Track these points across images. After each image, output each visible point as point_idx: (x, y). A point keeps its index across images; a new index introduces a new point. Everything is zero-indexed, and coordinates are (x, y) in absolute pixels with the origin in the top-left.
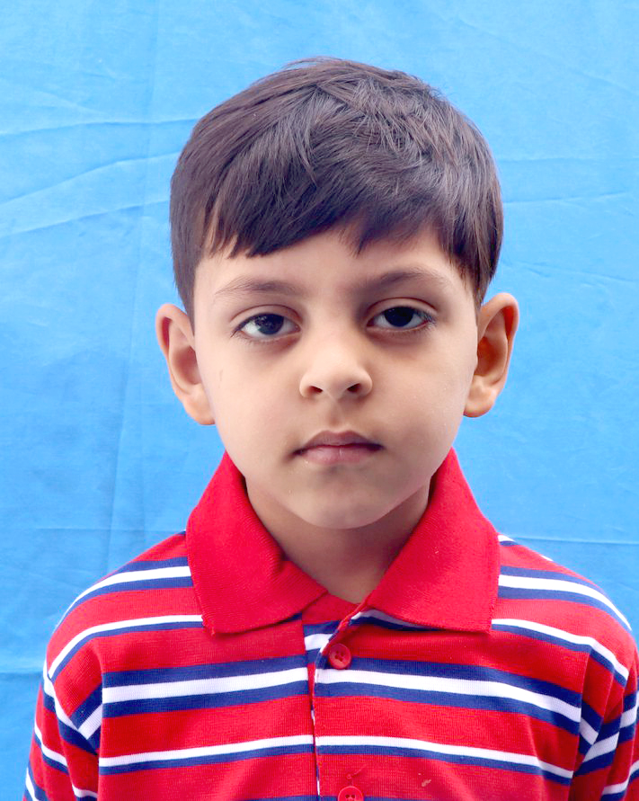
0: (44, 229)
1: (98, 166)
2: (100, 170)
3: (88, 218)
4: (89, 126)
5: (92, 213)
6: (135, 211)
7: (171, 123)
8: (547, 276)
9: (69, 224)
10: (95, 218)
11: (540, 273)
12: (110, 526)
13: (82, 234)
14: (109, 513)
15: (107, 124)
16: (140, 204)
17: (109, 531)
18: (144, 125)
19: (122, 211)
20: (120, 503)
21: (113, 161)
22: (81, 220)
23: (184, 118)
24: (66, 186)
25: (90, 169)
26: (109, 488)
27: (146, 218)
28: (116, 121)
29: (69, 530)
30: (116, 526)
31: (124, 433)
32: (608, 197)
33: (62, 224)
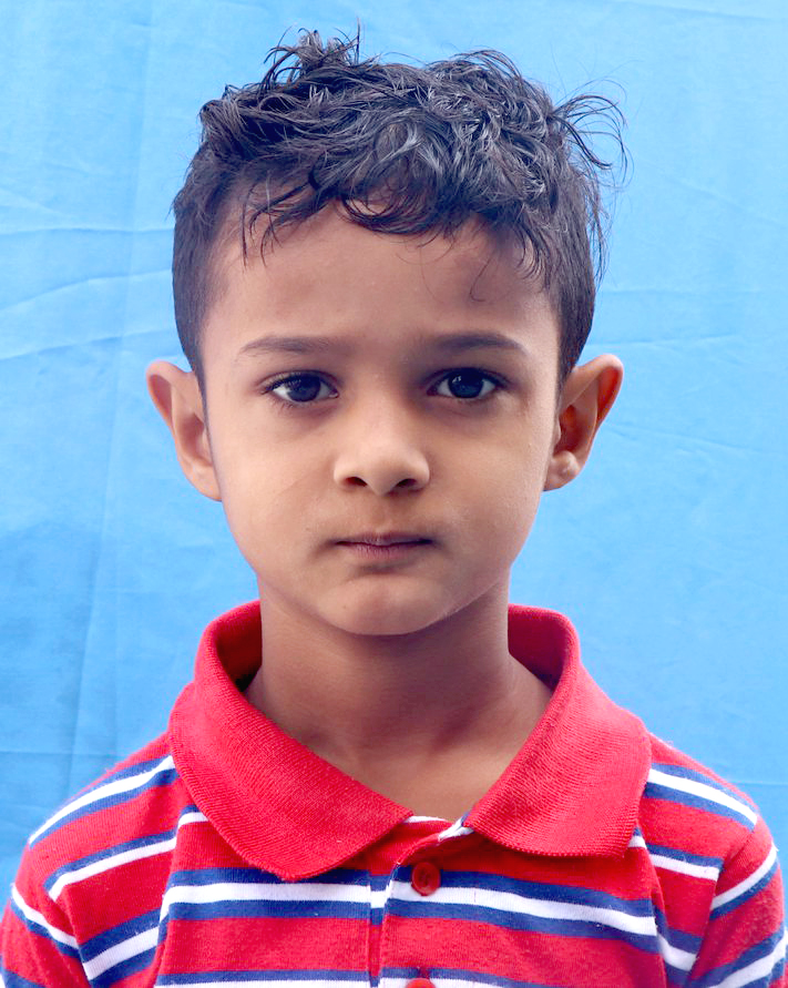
1: (66, 284)
2: (66, 290)
3: (50, 351)
4: (54, 231)
5: (56, 344)
6: (112, 343)
9: (26, 358)
10: (61, 351)
12: (72, 749)
13: (42, 372)
14: (70, 732)
15: (79, 231)
16: (118, 335)
17: (70, 757)
18: (124, 233)
19: (95, 343)
20: (85, 720)
21: (84, 279)
22: (42, 353)
24: (23, 309)
25: (55, 288)
26: (72, 700)
27: (125, 353)
28: (89, 226)
30: (79, 750)
31: (93, 629)
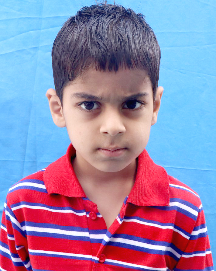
0: (3, 54)
1: (23, 32)
2: (23, 34)
3: (19, 51)
4: (20, 18)
5: (21, 49)
6: (36, 48)
7: (49, 18)
8: (184, 74)
9: (12, 53)
10: (22, 51)
11: (181, 73)
12: (24, 160)
13: (17, 57)
14: (24, 155)
15: (27, 18)
16: (38, 46)
17: (24, 161)
18: (39, 18)
19: (31, 48)
20: (28, 152)
21: (28, 31)
22: (16, 51)
23: (53, 16)
24: (11, 39)
25: (20, 34)
26: (24, 146)
27: (39, 51)
28: (30, 17)
29: (10, 161)
30: (26, 160)
31: (30, 127)
32: (208, 46)
33: (10, 53)
